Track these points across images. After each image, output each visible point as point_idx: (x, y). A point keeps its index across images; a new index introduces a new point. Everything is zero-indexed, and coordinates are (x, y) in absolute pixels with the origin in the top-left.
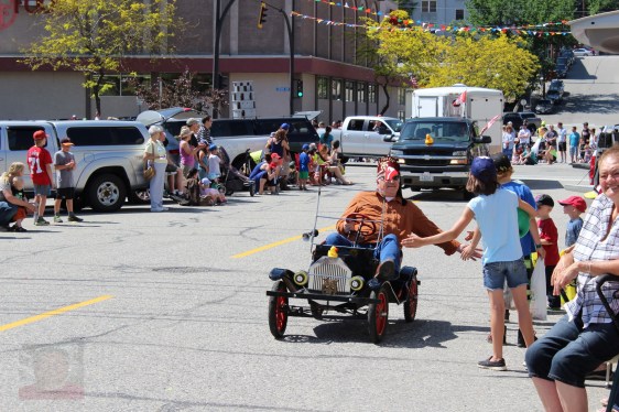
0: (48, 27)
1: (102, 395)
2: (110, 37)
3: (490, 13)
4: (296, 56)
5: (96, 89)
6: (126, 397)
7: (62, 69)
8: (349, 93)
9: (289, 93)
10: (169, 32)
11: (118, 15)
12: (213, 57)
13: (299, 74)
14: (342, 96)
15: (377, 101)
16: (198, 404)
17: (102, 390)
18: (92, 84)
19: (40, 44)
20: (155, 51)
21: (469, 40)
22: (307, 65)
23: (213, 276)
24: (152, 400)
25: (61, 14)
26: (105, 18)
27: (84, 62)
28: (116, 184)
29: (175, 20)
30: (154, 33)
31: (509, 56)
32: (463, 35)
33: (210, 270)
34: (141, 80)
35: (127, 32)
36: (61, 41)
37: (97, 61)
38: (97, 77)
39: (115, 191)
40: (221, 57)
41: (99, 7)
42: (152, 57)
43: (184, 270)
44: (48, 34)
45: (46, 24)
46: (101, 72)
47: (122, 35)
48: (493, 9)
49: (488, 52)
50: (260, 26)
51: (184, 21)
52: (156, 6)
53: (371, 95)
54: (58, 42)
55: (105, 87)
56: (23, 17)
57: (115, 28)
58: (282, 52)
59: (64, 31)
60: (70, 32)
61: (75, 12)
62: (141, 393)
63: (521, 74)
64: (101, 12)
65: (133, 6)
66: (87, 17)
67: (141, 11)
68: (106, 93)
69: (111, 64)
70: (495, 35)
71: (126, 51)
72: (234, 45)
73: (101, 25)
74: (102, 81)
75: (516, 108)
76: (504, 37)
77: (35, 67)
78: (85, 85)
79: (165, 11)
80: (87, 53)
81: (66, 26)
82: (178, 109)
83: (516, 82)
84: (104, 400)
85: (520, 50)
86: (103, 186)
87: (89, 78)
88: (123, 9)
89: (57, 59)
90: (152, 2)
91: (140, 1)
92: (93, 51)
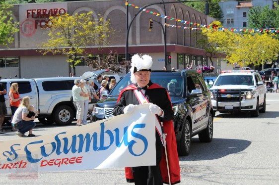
0: (50, 34)
2: (79, 38)
3: (259, 23)
4: (167, 44)
5: (73, 63)
7: (57, 54)
9: (164, 62)
10: (107, 35)
11: (82, 28)
13: (169, 53)
15: (207, 64)
18: (71, 61)
19: (46, 43)
20: (101, 44)
21: (249, 36)
22: (173, 49)
25: (56, 28)
26: (77, 29)
27: (67, 50)
29: (110, 30)
30: (100, 35)
31: (269, 42)
32: (246, 33)
34: (95, 58)
35: (87, 35)
36: (56, 41)
37: (73, 49)
38: (74, 57)
41: (74, 25)
42: (99, 47)
44: (50, 37)
46: (76, 55)
47: (85, 37)
48: (260, 22)
49: (259, 41)
50: (150, 30)
51: (114, 29)
52: (100, 23)
53: (204, 62)
54: (53, 41)
55: (78, 62)
57: (81, 34)
58: (161, 43)
59: (57, 36)
60: (60, 36)
61: (62, 27)
63: (274, 51)
64: (75, 27)
65: (89, 23)
66: (68, 29)
67: (93, 25)
68: (78, 64)
69: (80, 50)
70: (262, 33)
71: (87, 45)
72: (138, 40)
73: (75, 33)
74: (76, 59)
75: (273, 66)
76: (266, 34)
77: (44, 54)
78: (68, 61)
79: (105, 25)
80: (69, 46)
81: (59, 34)
83: (272, 54)
85: (274, 40)
87: (70, 57)
88: (85, 25)
89: (55, 49)
90: (99, 21)
91: (93, 21)
92: (71, 45)
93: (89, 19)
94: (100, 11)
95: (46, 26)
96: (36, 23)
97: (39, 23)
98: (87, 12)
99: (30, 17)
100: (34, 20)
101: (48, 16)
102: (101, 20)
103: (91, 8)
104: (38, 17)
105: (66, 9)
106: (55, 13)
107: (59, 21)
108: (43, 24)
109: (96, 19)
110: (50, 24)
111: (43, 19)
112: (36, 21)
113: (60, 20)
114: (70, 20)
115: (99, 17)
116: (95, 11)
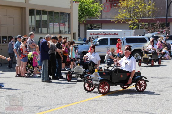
0: (119, 11)
5: (132, 28)
7: (124, 22)
10: (153, 11)
11: (138, 7)
12: (166, 18)
17: (140, 110)
18: (131, 26)
19: (117, 16)
20: (149, 16)
23: (168, 79)
25: (123, 7)
26: (135, 8)
27: (129, 20)
28: (139, 54)
29: (155, 8)
30: (149, 12)
33: (167, 78)
34: (145, 25)
35: (141, 12)
36: (123, 15)
37: (133, 20)
39: (139, 56)
40: (168, 18)
42: (148, 18)
43: (160, 78)
44: (120, 13)
45: (119, 10)
46: (134, 23)
47: (140, 13)
51: (157, 8)
52: (149, 4)
56: (113, 8)
57: (137, 11)
59: (124, 12)
60: (125, 12)
61: (127, 7)
62: (150, 112)
65: (143, 4)
66: (130, 8)
67: (145, 6)
68: (136, 28)
69: (136, 21)
71: (141, 17)
73: (134, 10)
74: (134, 26)
77: (116, 22)
78: (129, 27)
79: (152, 5)
80: (130, 18)
81: (124, 11)
82: (156, 33)
86: (136, 54)
87: (130, 25)
88: (140, 5)
89: (122, 20)
90: (148, 3)
91: (145, 3)
92: (132, 17)
93: (142, 2)
95: (117, 6)
96: (111, 5)
97: (113, 5)
99: (108, 2)
100: (110, 3)
102: (149, 2)
104: (112, 1)
108: (115, 5)
109: (147, 2)
110: (119, 5)
111: (116, 2)
112: (111, 3)
113: (125, 3)
114: (131, 3)
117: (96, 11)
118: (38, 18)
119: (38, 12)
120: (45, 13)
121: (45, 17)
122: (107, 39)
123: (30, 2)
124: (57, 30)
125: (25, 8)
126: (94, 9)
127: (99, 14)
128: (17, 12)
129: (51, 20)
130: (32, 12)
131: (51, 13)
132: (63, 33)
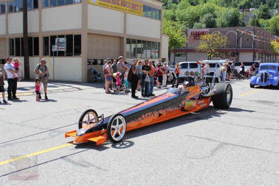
1: (202, 138)
2: (213, 46)
4: (255, 49)
5: (210, 56)
6: (209, 139)
7: (203, 52)
8: (267, 57)
9: (253, 57)
12: (236, 49)
13: (255, 52)
14: (265, 58)
15: (273, 58)
16: (229, 144)
18: (209, 55)
19: (199, 46)
20: (223, 47)
22: (257, 51)
24: (216, 141)
25: (203, 40)
27: (208, 50)
29: (228, 41)
30: (223, 44)
34: (220, 54)
35: (217, 43)
37: (211, 50)
40: (238, 49)
41: (211, 39)
42: (222, 49)
44: (201, 44)
45: (200, 42)
46: (212, 52)
50: (247, 42)
51: (230, 41)
52: (224, 38)
53: (272, 57)
54: (202, 46)
56: (196, 41)
57: (214, 43)
58: (252, 48)
59: (204, 43)
61: (206, 40)
62: (213, 139)
65: (219, 38)
68: (213, 56)
69: (214, 51)
72: (241, 46)
73: (212, 42)
74: (211, 54)
77: (198, 51)
79: (226, 39)
80: (209, 48)
84: (202, 140)
87: (209, 53)
91: (220, 37)
94: (224, 33)
96: (195, 38)
98: (217, 33)
99: (192, 35)
100: (194, 36)
101: (200, 35)
103: (219, 31)
104: (196, 35)
105: (208, 31)
106: (203, 33)
107: (205, 37)
108: (198, 38)
110: (201, 38)
111: (198, 36)
114: (210, 36)
115: (223, 35)
116: (221, 32)
117: (182, 42)
118: (133, 46)
119: (134, 41)
120: (139, 42)
121: (139, 46)
122: (187, 64)
123: (127, 33)
124: (149, 56)
125: (123, 38)
126: (180, 41)
127: (184, 45)
128: (117, 41)
129: (144, 48)
130: (129, 41)
131: (144, 42)
132: (153, 58)
